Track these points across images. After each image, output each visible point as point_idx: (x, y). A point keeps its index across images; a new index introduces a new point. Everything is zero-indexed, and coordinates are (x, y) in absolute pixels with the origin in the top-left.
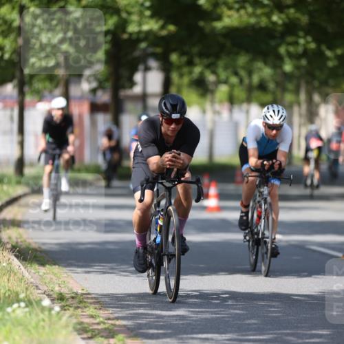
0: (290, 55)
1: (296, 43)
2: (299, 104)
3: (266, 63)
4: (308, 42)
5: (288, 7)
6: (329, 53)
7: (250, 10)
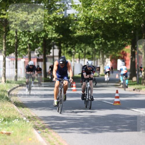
0: (97, 44)
1: (99, 40)
2: (100, 59)
4: (102, 40)
5: (96, 29)
7: (85, 30)
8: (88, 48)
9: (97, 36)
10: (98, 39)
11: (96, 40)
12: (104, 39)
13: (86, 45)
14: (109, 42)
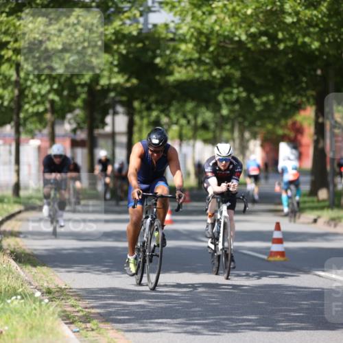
0: (227, 102)
1: (231, 93)
3: (208, 108)
4: (240, 92)
5: (225, 64)
6: (256, 101)
7: (195, 67)
8: (204, 113)
10: (227, 89)
11: (225, 93)
12: (245, 90)
13: (197, 106)
14: (257, 96)
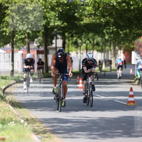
1: (110, 29)
2: (111, 51)
4: (113, 28)
6: (121, 32)
7: (93, 17)
8: (97, 38)
9: (107, 24)
10: (108, 27)
11: (107, 29)
12: (116, 28)
13: (94, 35)
14: (121, 30)
